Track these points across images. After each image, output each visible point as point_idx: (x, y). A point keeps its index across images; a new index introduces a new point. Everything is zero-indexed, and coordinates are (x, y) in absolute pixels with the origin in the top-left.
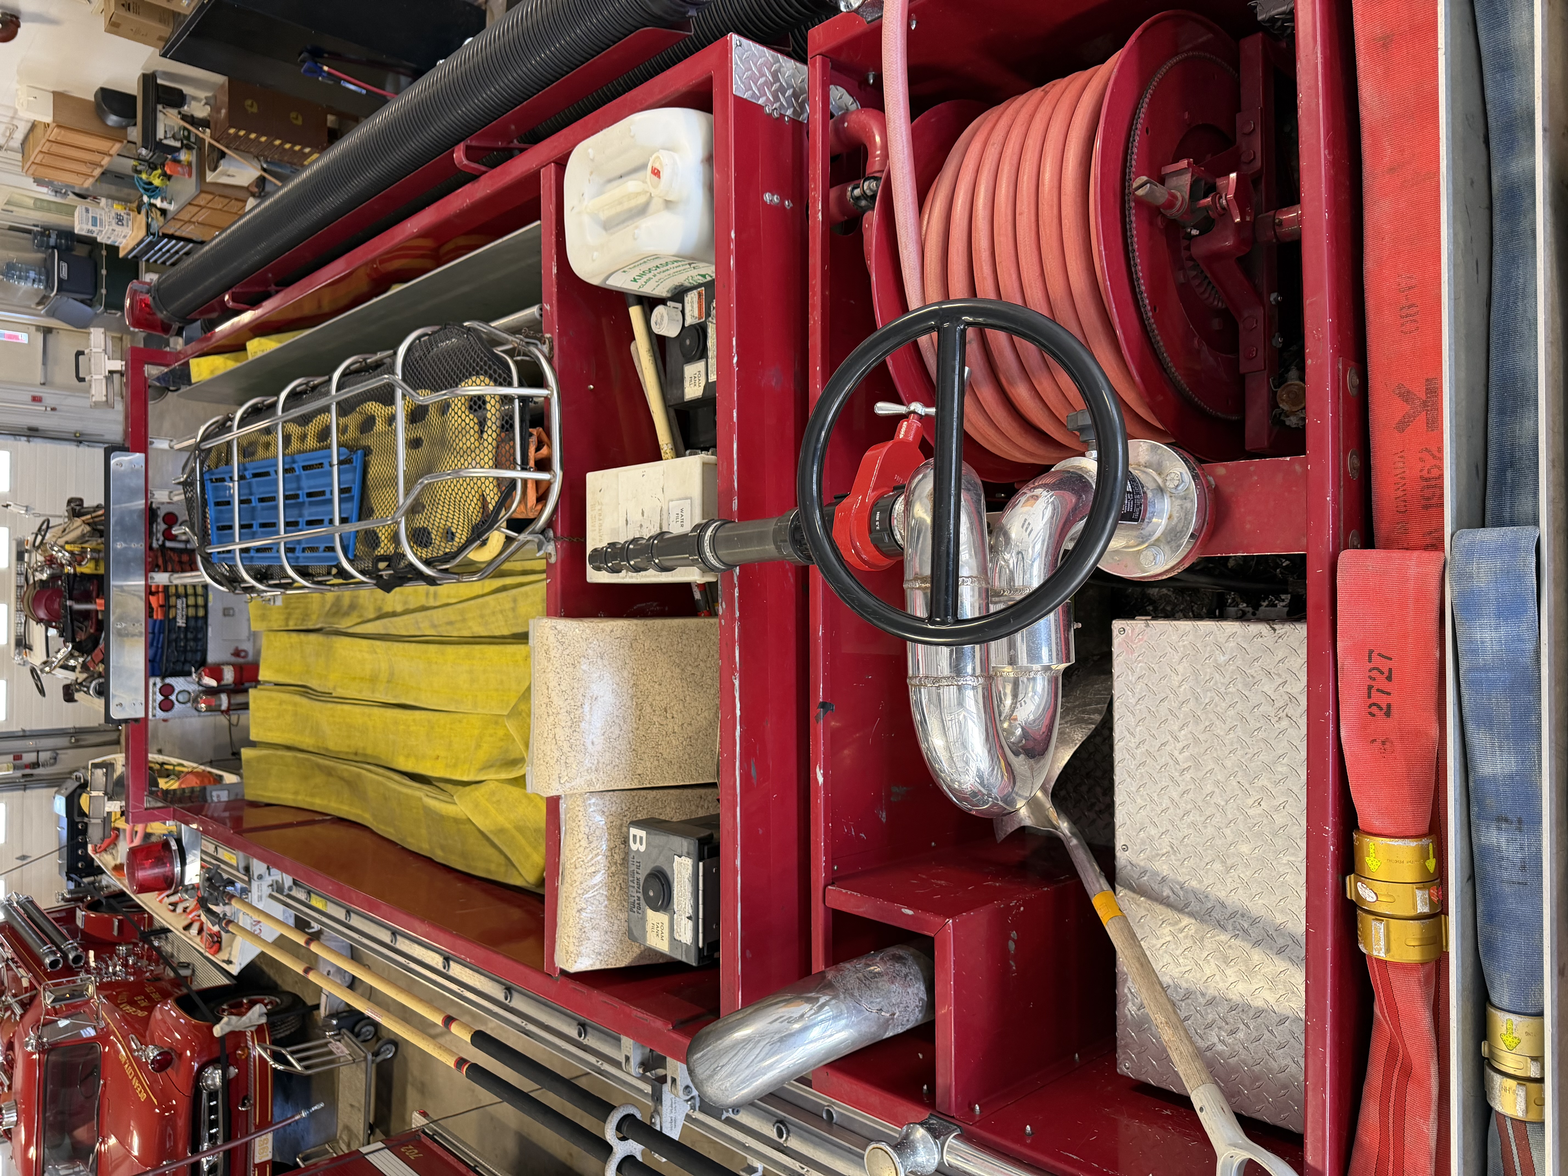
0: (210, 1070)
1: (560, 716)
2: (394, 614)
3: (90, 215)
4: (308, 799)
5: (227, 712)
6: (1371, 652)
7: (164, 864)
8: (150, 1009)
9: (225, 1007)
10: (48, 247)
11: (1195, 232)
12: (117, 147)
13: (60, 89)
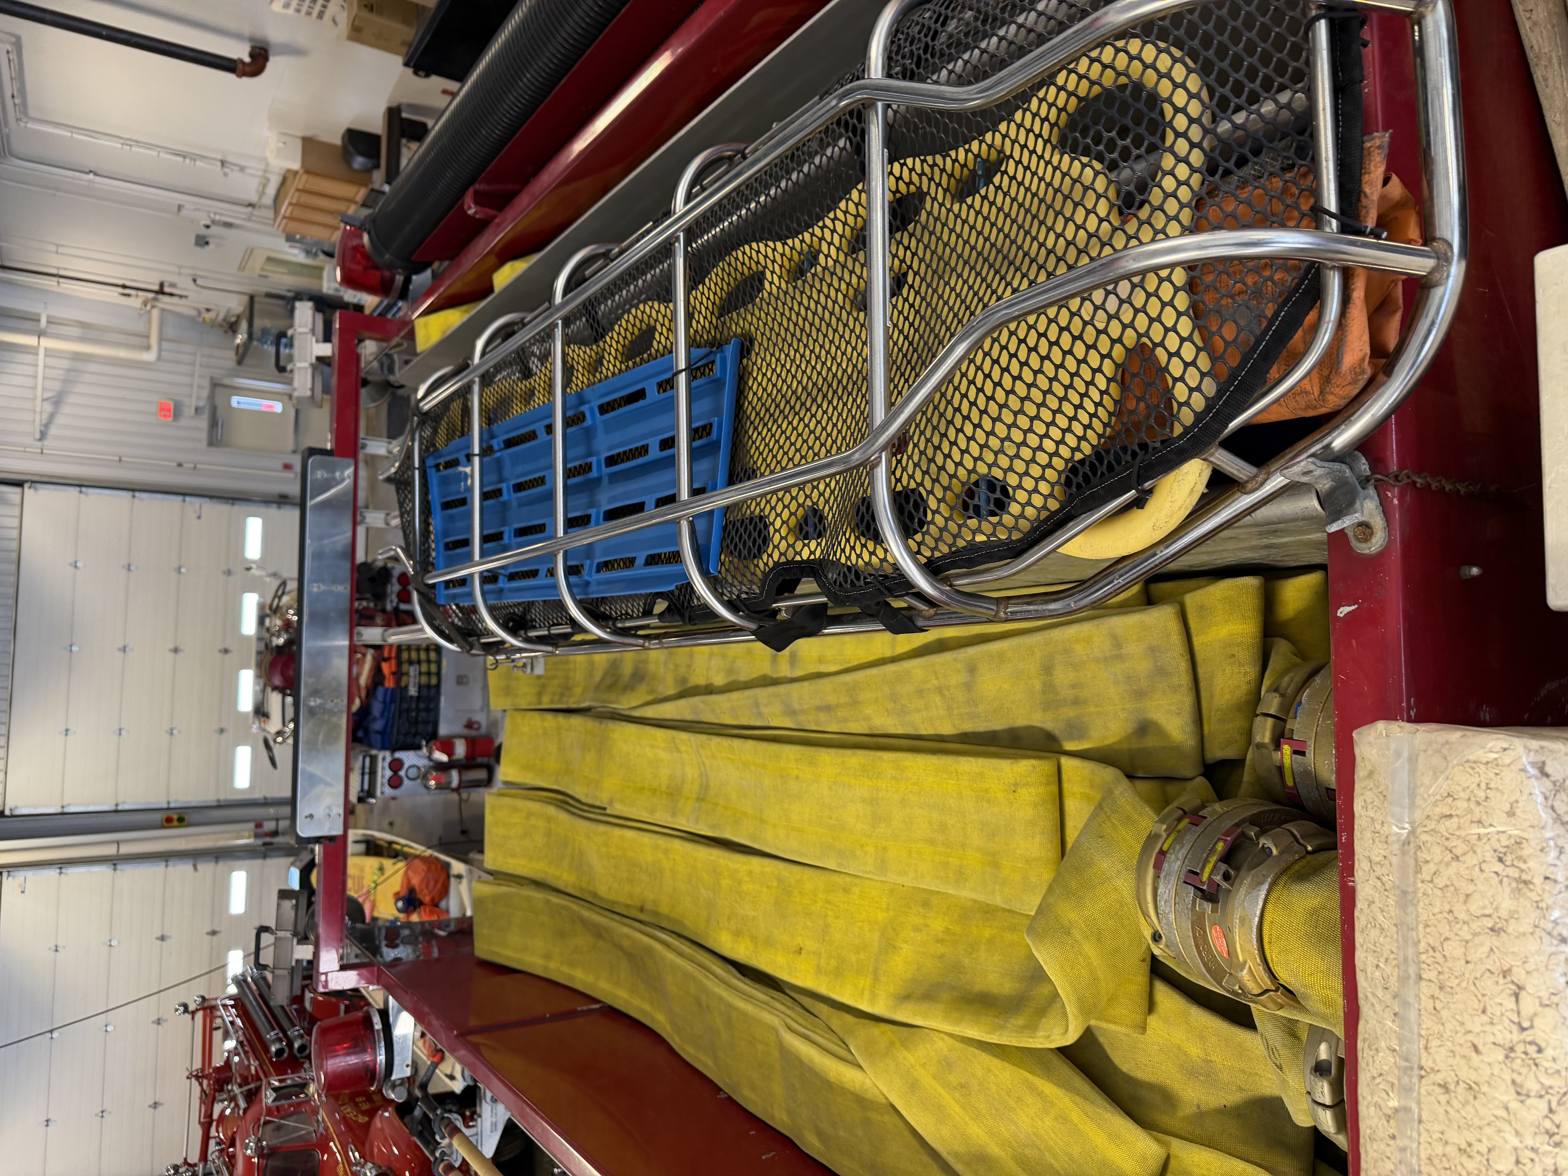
4: (565, 969)
5: (457, 790)
7: (364, 1051)
8: (371, 1114)
12: (362, 193)
13: (308, 134)
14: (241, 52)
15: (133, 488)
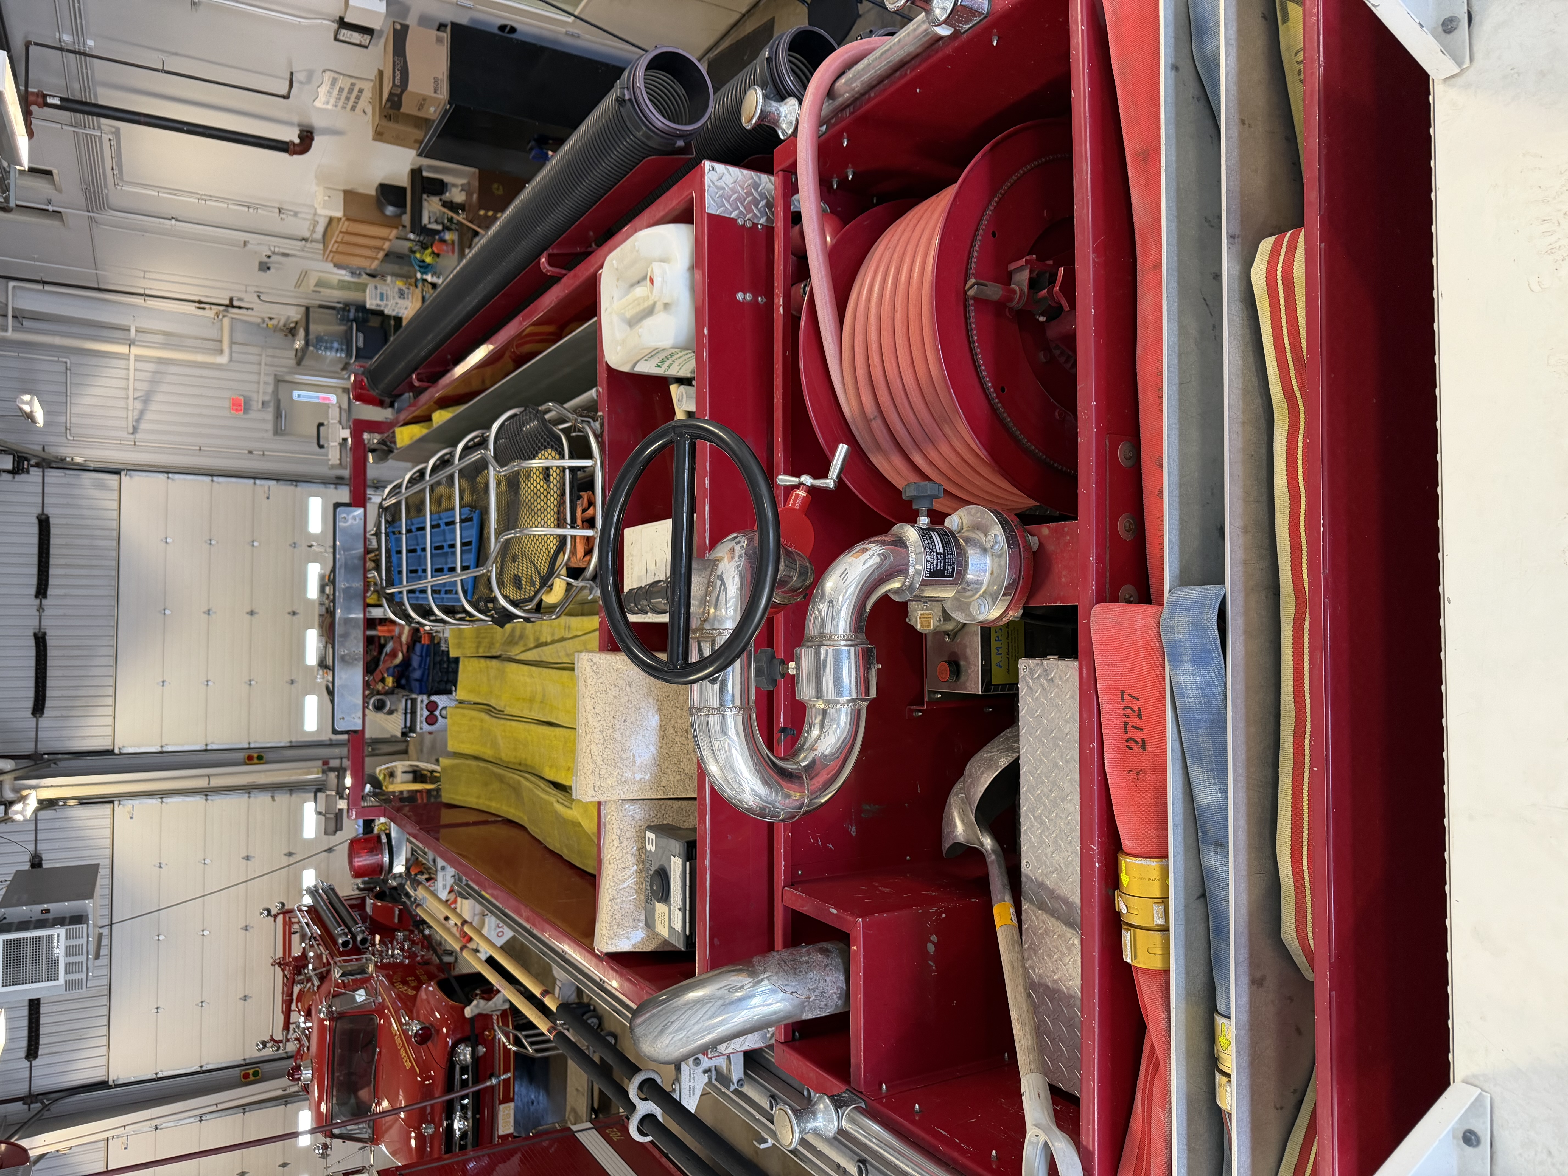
0: (462, 1047)
1: (594, 735)
2: (546, 644)
3: (379, 291)
4: (487, 803)
6: (1122, 692)
7: (376, 854)
8: (417, 989)
9: (478, 992)
10: (348, 320)
11: (1042, 319)
12: (394, 233)
13: (348, 187)
14: (292, 135)
15: (212, 474)
